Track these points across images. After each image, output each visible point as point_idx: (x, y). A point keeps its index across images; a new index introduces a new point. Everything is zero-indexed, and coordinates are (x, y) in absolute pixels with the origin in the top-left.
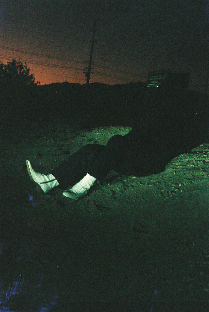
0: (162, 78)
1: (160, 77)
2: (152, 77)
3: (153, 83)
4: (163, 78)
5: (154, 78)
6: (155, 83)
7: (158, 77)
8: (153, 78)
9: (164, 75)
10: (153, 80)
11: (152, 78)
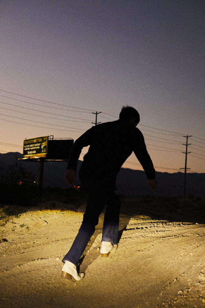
0: (40, 146)
1: (38, 146)
2: (28, 146)
3: (30, 154)
4: (42, 147)
5: (32, 147)
6: (33, 154)
7: (36, 146)
8: (30, 147)
9: (43, 143)
10: (30, 150)
11: (28, 148)
